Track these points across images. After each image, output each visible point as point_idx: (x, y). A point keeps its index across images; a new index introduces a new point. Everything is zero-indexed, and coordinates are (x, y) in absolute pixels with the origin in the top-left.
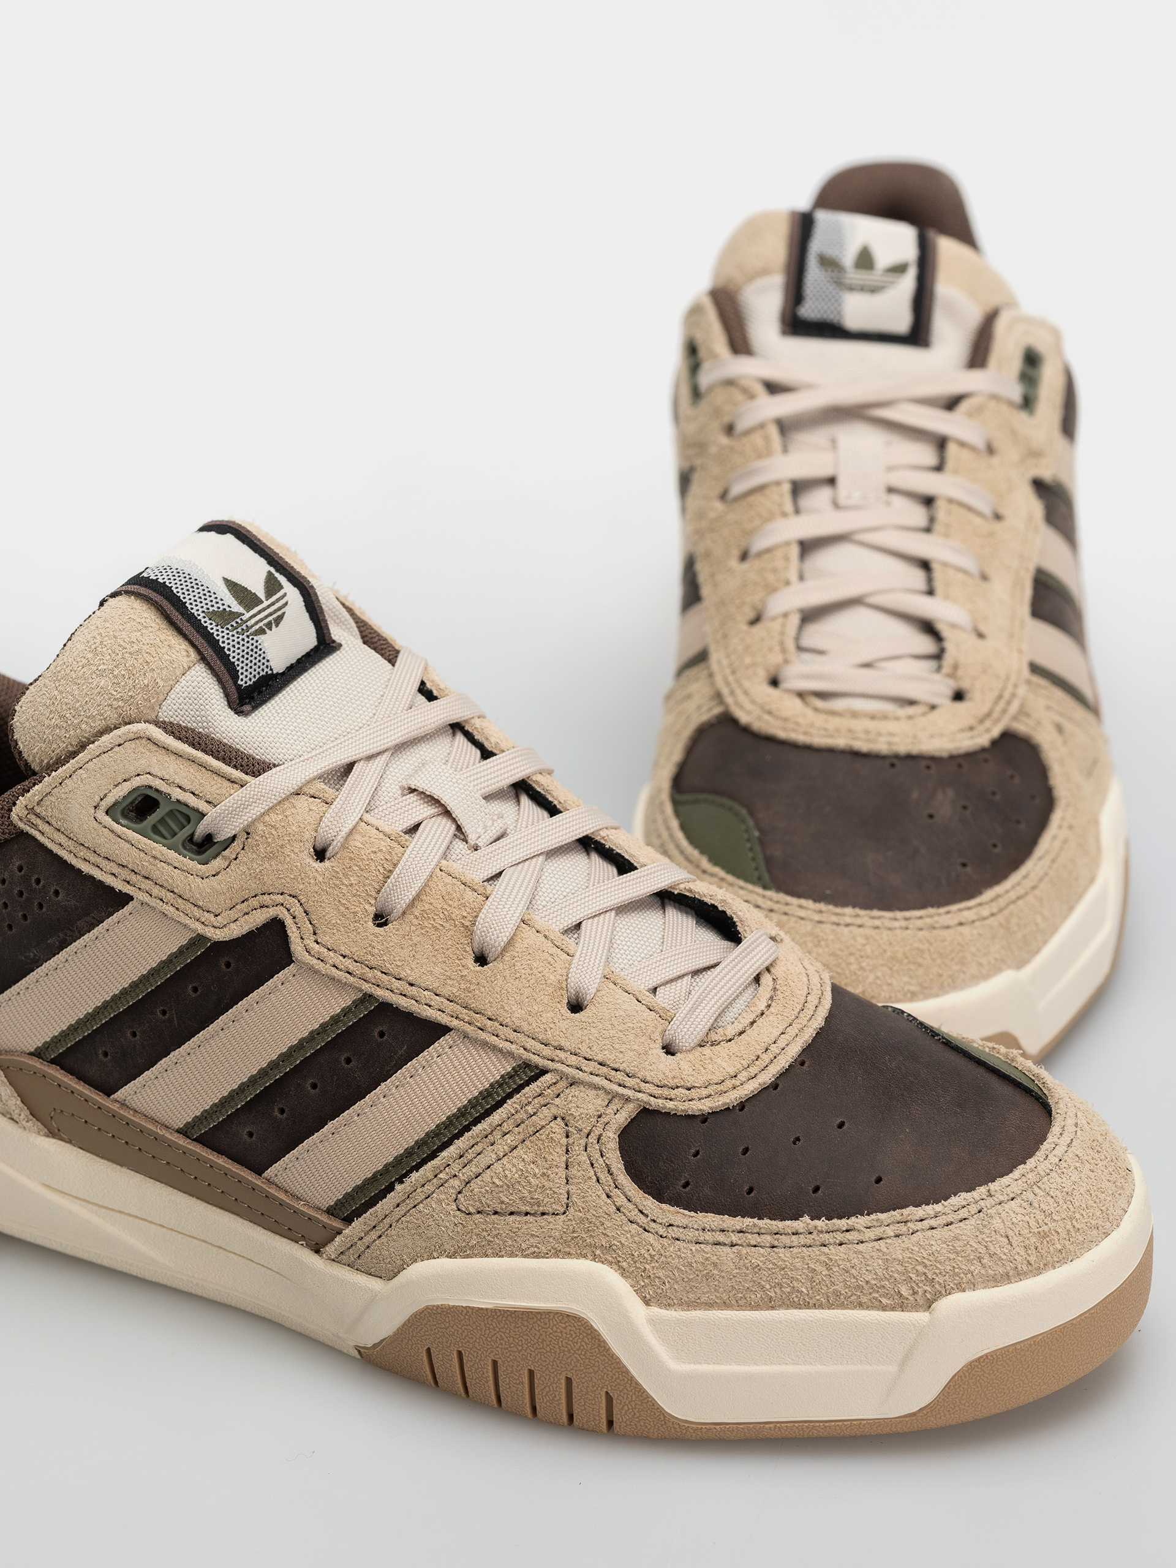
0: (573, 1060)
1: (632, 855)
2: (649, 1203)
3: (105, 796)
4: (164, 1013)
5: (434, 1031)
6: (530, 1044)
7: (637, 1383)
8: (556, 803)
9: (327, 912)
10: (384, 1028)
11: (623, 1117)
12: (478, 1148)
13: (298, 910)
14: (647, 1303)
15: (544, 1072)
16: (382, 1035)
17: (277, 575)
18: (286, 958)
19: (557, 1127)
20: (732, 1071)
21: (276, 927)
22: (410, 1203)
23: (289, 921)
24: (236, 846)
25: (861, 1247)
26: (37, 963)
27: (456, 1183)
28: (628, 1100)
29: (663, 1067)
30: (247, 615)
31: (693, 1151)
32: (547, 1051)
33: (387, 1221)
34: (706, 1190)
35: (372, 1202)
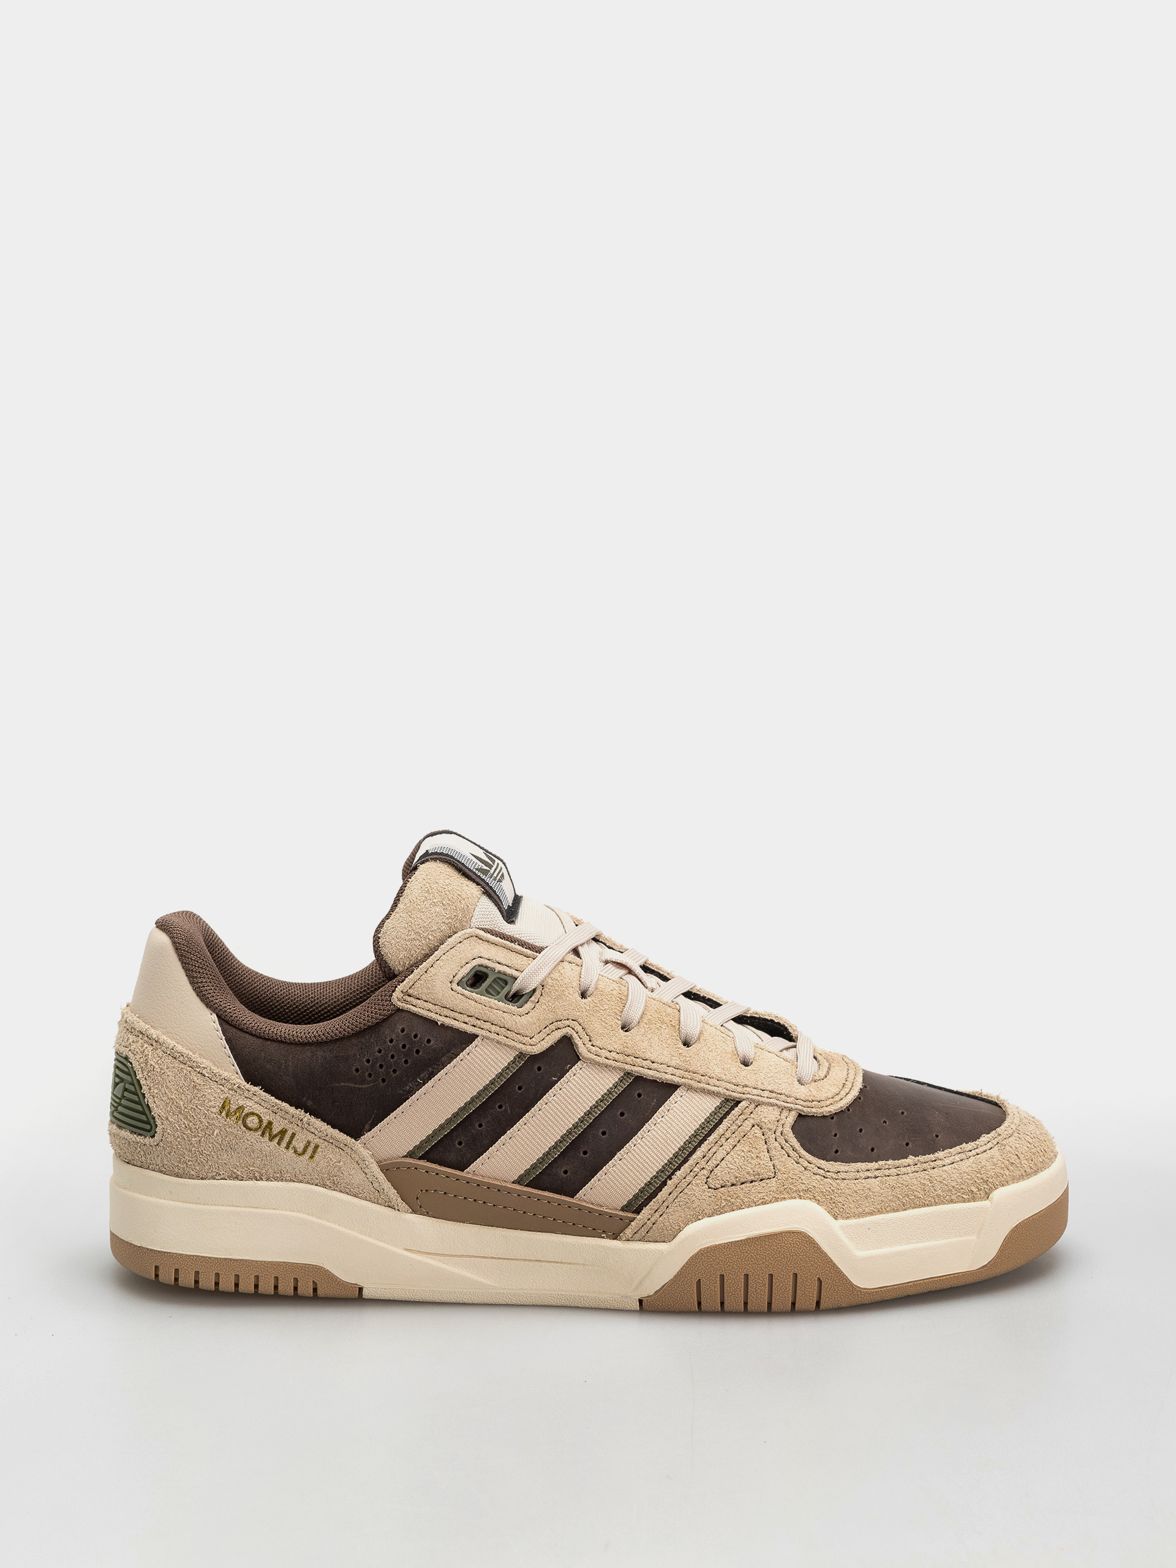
0: (755, 1092)
2: (822, 1163)
3: (456, 974)
4: (500, 1107)
5: (671, 1088)
6: (729, 1086)
7: (837, 1268)
8: (666, 974)
9: (595, 1027)
10: (640, 1091)
11: (791, 1118)
12: (713, 1150)
13: (579, 1028)
14: (836, 1218)
15: (738, 1103)
16: (639, 1095)
18: (576, 1058)
19: (756, 1129)
21: (566, 1042)
22: (679, 1190)
23: (575, 1035)
24: (538, 993)
25: (944, 1168)
26: (411, 1093)
27: (705, 1172)
28: (790, 1110)
29: (802, 1092)
30: (491, 871)
31: (833, 1134)
32: (739, 1089)
33: (666, 1204)
34: (850, 1153)
35: (654, 1195)
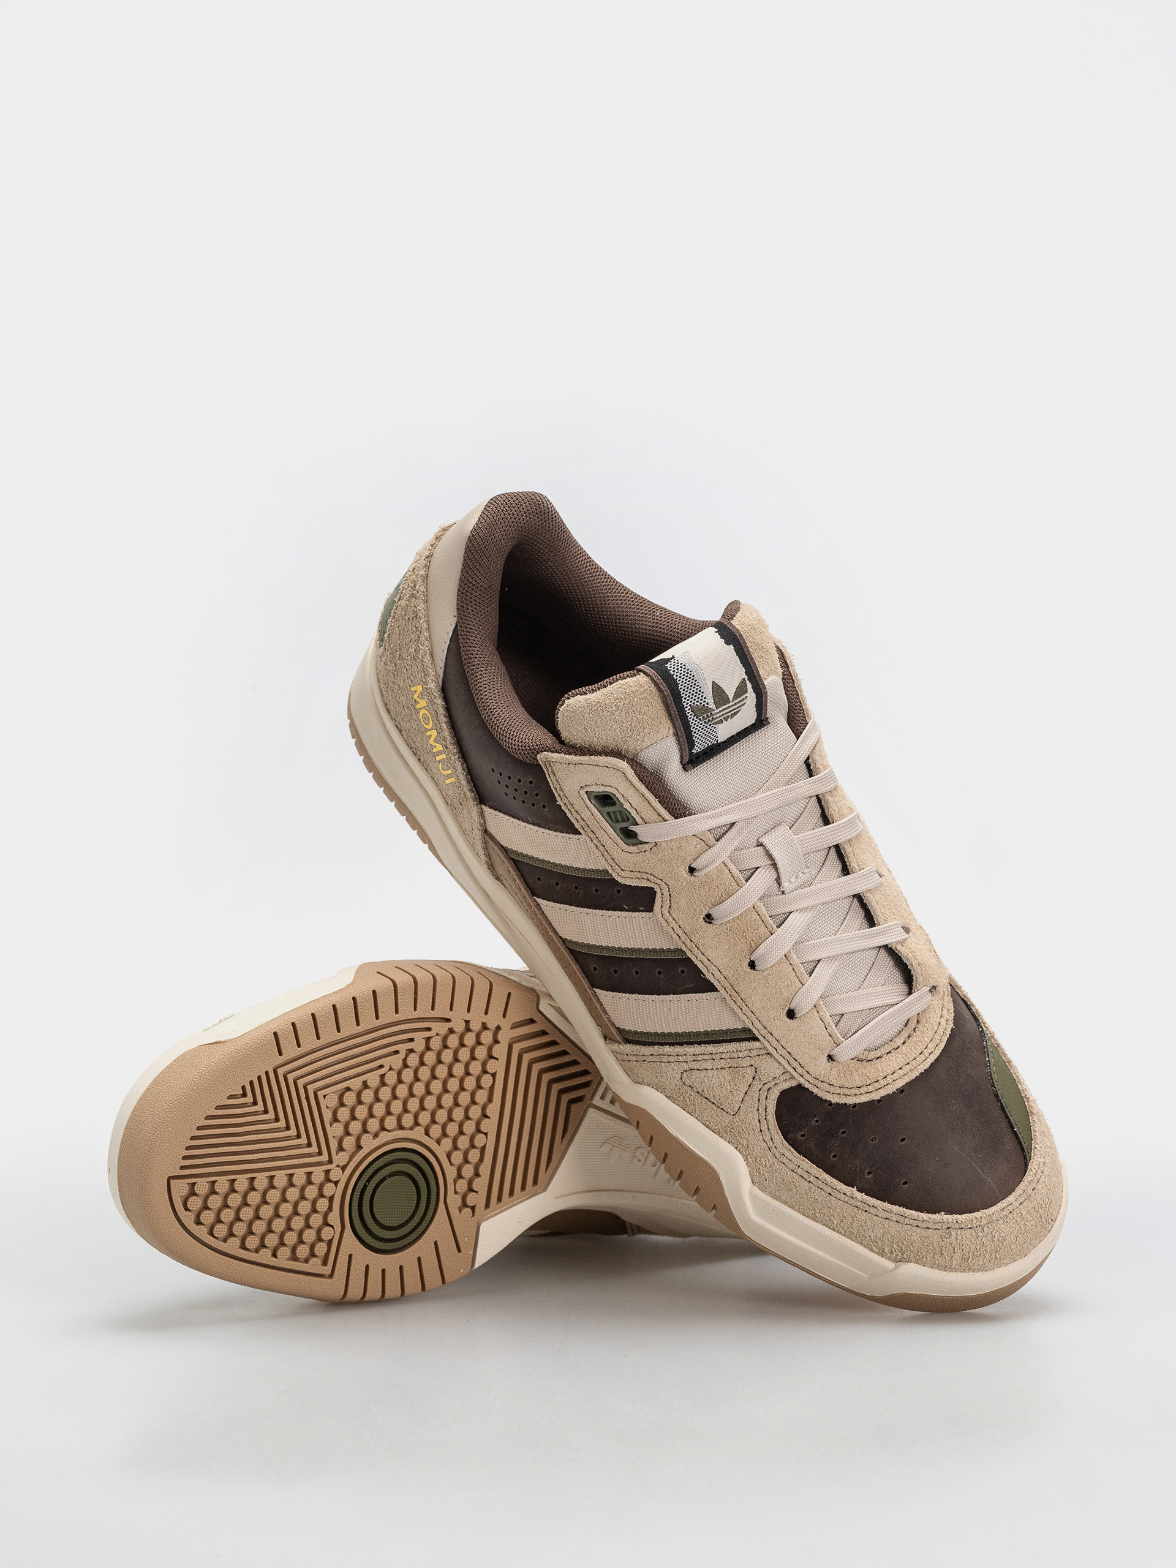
0: (774, 1043)
1: (875, 913)
2: (779, 1138)
3: (589, 786)
4: (576, 888)
5: (710, 988)
6: (756, 1023)
7: (731, 1212)
9: (681, 901)
10: (685, 970)
11: (787, 1085)
12: (706, 1057)
13: (666, 893)
14: (753, 1182)
15: (756, 1039)
16: (683, 972)
17: (747, 682)
18: (649, 908)
19: (750, 1071)
20: (859, 1084)
21: (651, 893)
22: (658, 1059)
23: (658, 895)
24: (647, 847)
25: (875, 1218)
27: (685, 1065)
28: (792, 1077)
29: (820, 1067)
30: (717, 711)
31: (815, 1119)
32: (763, 1032)
33: (643, 1058)
34: (812, 1145)
